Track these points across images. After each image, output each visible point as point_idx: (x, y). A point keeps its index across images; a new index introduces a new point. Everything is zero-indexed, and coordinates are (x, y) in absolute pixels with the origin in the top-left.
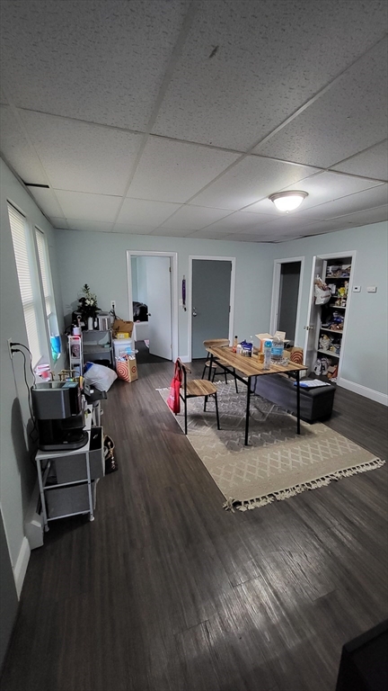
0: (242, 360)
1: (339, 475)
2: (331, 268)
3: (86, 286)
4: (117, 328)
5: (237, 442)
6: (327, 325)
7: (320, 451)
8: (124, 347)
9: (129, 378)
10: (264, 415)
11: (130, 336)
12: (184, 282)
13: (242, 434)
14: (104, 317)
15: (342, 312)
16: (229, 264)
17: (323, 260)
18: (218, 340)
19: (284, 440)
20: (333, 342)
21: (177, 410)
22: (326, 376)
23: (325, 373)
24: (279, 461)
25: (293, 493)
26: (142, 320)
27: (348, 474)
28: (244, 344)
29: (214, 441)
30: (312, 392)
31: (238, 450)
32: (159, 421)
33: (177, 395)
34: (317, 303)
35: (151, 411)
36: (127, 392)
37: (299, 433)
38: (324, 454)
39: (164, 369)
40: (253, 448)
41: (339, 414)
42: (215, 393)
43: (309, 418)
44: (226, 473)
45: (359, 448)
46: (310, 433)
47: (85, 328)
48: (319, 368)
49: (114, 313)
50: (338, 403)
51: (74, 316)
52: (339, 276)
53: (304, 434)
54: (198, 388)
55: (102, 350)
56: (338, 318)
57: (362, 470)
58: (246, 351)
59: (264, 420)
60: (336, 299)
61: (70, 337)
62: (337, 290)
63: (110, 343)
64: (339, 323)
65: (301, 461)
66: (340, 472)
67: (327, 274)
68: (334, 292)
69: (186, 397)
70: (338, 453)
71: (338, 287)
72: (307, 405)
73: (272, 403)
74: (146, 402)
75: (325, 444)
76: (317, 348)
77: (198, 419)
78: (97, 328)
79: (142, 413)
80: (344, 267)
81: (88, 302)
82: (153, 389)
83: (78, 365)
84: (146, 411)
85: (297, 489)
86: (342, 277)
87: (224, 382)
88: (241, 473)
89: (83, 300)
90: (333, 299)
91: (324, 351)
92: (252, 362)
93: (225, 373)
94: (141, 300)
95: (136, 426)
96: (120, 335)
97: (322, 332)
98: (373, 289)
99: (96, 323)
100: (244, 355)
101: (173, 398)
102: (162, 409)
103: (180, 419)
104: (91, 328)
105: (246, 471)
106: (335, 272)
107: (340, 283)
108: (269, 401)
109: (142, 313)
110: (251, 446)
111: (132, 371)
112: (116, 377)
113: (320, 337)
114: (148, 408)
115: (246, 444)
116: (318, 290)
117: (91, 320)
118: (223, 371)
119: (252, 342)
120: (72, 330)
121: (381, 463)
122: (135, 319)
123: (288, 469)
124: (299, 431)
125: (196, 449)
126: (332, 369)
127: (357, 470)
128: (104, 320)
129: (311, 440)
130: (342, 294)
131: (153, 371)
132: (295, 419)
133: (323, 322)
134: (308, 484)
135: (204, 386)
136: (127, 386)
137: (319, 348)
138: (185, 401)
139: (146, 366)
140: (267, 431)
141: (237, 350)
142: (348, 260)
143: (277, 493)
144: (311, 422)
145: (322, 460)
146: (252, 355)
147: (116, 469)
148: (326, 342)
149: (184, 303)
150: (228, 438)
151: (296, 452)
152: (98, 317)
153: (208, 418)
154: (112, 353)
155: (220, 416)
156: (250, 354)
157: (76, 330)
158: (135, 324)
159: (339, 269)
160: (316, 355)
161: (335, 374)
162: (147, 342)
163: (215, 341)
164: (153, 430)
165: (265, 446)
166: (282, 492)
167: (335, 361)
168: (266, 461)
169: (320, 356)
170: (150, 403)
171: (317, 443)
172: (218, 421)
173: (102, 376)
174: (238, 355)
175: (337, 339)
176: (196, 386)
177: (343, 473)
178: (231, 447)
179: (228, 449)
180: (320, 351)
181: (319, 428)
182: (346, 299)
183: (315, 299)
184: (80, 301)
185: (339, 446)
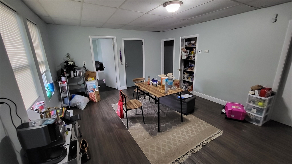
0: (152, 88)
1: (205, 142)
2: (187, 42)
3: (68, 55)
4: (88, 75)
5: (154, 130)
6: (186, 68)
7: (194, 130)
8: (92, 85)
9: (96, 100)
10: (164, 113)
11: (95, 79)
12: (120, 51)
13: (156, 125)
14: (79, 70)
15: (193, 62)
16: (141, 42)
17: (184, 39)
18: (139, 78)
19: (176, 126)
20: (190, 76)
21: (122, 116)
22: (187, 90)
23: (187, 89)
24: (176, 138)
25: (187, 157)
26: (101, 70)
27: (209, 141)
28: (153, 80)
29: (143, 132)
30: (186, 100)
31: (155, 135)
32: (113, 123)
33: (121, 109)
34: (182, 59)
35: (108, 118)
36: (95, 108)
37: (182, 121)
38: (196, 131)
39: (114, 94)
40: (162, 133)
41: (197, 109)
42: (142, 107)
43: (186, 113)
44: (151, 151)
45: (210, 125)
46: (187, 120)
47: (69, 77)
48: (184, 87)
49: (85, 68)
50: (197, 104)
51: (62, 71)
52: (190, 46)
53: (184, 121)
54: (132, 105)
55: (80, 88)
56: (191, 65)
57: (215, 137)
58: (154, 84)
59: (165, 116)
60: (190, 57)
61: (59, 82)
62: (190, 53)
63: (84, 83)
64: (192, 67)
65: (186, 137)
66: (205, 140)
67: (185, 45)
68: (189, 53)
69: (127, 110)
70: (202, 130)
71: (190, 51)
72: (185, 107)
73: (167, 107)
74: (106, 113)
75: (195, 126)
76: (182, 78)
77: (133, 119)
78: (76, 76)
79: (104, 119)
80: (192, 42)
81: (70, 63)
82: (109, 105)
83: (67, 97)
84: (106, 118)
85: (188, 154)
86: (192, 46)
87: (143, 98)
88: (159, 149)
89: (67, 62)
90: (189, 57)
91: (186, 80)
92: (158, 89)
93: (144, 94)
94: (100, 60)
95: (100, 127)
96: (90, 79)
97: (184, 71)
98: (207, 51)
99: (75, 74)
100: (153, 85)
101: (120, 111)
102: (114, 116)
103: (124, 121)
104: (73, 76)
105: (161, 147)
106: (189, 44)
107: (191, 49)
108: (165, 106)
109: (100, 67)
110: (161, 131)
111: (97, 96)
112: (89, 100)
113: (184, 73)
114: (107, 116)
115: (159, 131)
116: (183, 52)
117: (72, 72)
118: (143, 93)
119: (157, 79)
120: (61, 79)
121: (222, 132)
122: (97, 70)
123: (181, 142)
124: (183, 120)
125: (134, 138)
126: (190, 87)
127: (213, 138)
128: (80, 72)
129: (188, 124)
130: (192, 54)
131: (108, 95)
132: (180, 114)
133: (185, 67)
134: (193, 150)
135: (135, 103)
136: (95, 105)
137: (183, 78)
138: (126, 112)
139: (104, 93)
140: (167, 122)
141: (150, 83)
142: (195, 39)
143: (179, 159)
144: (186, 115)
145: (196, 134)
146: (158, 85)
147: (90, 159)
148: (186, 75)
149: (121, 61)
150: (150, 129)
151: (183, 132)
152: (76, 70)
153: (138, 118)
154: (86, 88)
155: (144, 116)
156: (156, 85)
157: (63, 79)
158: (97, 72)
159: (190, 43)
160: (182, 82)
161: (192, 89)
162: (104, 81)
163: (138, 79)
164: (110, 129)
165: (168, 130)
166: (181, 157)
167: (191, 84)
168: (170, 140)
169: (184, 82)
170: (108, 113)
171: (192, 125)
172: (143, 119)
173: (81, 101)
174: (151, 86)
175: (191, 74)
176: (131, 104)
177: (207, 141)
178: (152, 134)
179: (151, 135)
180: (184, 80)
181: (190, 117)
182: (195, 56)
183: (182, 57)
184: (65, 62)
185: (201, 126)
